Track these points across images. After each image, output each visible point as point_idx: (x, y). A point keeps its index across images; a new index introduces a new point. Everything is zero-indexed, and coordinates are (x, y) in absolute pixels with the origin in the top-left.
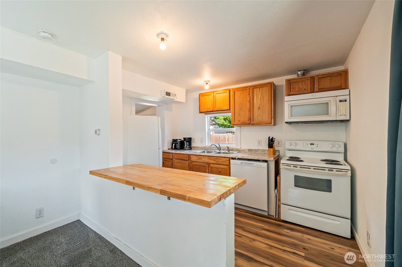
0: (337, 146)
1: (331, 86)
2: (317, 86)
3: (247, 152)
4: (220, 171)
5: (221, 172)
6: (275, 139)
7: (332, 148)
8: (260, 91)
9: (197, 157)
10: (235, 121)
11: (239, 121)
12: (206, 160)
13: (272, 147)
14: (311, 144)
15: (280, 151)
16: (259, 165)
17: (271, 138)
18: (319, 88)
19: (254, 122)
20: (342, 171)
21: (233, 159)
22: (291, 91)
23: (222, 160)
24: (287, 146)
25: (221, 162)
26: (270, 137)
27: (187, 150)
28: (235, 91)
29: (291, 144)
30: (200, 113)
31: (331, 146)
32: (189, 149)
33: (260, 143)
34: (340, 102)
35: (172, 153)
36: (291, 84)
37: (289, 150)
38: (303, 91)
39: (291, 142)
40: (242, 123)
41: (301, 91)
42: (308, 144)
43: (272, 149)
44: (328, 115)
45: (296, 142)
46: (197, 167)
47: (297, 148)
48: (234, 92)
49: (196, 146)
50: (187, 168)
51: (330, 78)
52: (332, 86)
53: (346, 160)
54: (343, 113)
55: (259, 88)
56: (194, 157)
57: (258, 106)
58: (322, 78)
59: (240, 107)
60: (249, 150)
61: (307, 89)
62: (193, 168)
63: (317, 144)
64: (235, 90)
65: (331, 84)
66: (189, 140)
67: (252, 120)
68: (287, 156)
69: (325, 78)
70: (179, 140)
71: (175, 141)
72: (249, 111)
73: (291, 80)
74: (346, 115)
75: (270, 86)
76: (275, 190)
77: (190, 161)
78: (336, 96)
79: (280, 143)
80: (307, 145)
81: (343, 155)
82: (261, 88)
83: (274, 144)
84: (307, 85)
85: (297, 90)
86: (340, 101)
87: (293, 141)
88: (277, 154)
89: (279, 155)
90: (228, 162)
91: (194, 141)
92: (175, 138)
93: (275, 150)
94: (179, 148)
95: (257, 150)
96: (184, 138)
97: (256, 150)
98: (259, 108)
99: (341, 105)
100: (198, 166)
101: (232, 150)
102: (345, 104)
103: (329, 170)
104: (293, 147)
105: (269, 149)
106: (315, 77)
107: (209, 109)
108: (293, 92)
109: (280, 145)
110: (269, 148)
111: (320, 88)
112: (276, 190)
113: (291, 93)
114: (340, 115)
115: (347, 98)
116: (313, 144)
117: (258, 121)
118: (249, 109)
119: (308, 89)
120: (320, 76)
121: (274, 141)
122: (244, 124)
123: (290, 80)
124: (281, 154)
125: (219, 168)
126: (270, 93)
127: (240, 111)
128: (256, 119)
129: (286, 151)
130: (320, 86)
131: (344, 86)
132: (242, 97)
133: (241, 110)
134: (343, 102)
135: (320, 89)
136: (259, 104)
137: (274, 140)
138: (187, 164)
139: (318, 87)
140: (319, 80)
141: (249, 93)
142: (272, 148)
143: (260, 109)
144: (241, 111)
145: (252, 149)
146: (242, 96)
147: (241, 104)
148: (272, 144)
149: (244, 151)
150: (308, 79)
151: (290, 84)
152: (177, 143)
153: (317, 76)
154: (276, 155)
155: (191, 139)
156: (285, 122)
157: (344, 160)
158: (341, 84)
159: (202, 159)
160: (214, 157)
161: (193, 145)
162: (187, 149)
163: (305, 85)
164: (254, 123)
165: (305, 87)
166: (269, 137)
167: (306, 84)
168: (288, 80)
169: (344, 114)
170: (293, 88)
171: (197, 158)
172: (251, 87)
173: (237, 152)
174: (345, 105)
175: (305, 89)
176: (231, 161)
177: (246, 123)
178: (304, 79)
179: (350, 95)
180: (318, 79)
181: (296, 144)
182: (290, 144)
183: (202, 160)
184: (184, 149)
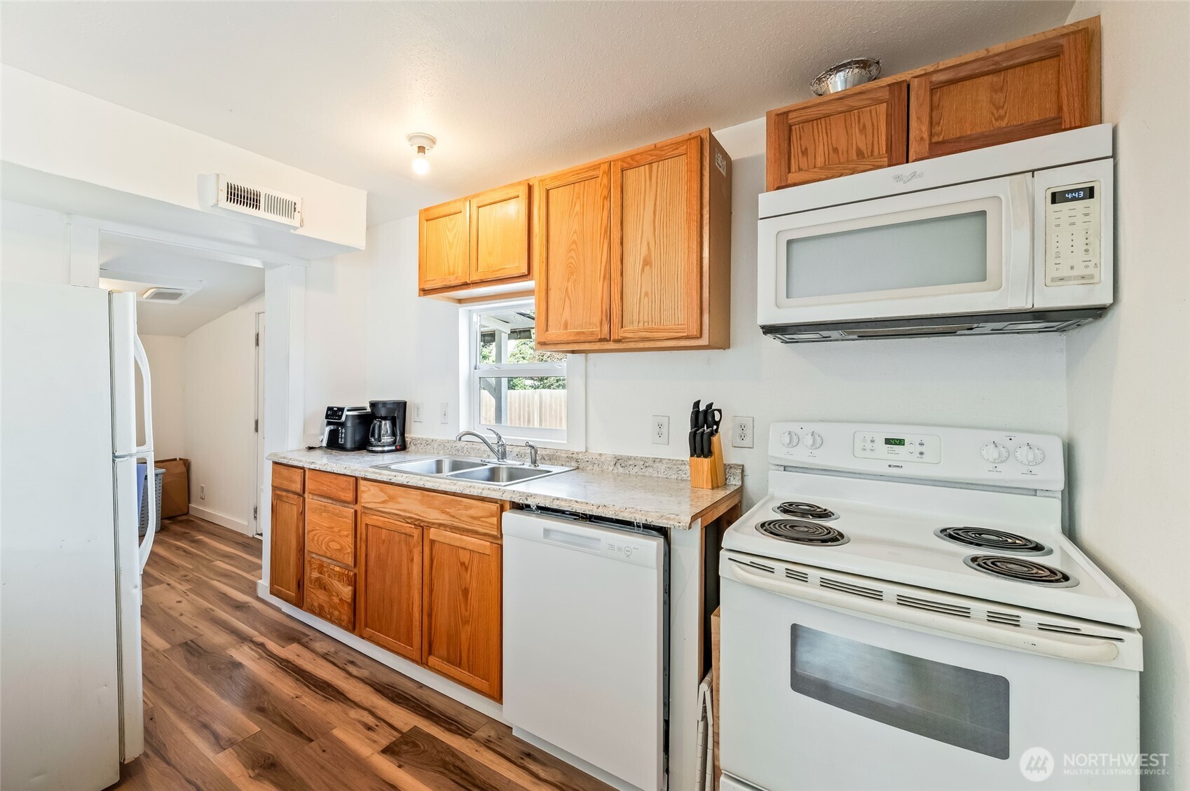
0: (1023, 454)
1: (997, 124)
2: (925, 128)
3: (611, 468)
4: (463, 564)
5: (466, 569)
6: (720, 411)
7: (1000, 467)
8: (650, 178)
9: (382, 490)
10: (550, 328)
11: (566, 327)
12: (412, 506)
13: (706, 450)
14: (888, 441)
15: (747, 472)
16: (620, 549)
17: (702, 407)
18: (935, 139)
19: (625, 332)
20: (1076, 632)
21: (519, 507)
22: (793, 169)
23: (472, 512)
24: (778, 450)
25: (469, 520)
26: (699, 401)
27: (383, 452)
28: (548, 187)
29: (793, 440)
30: (422, 293)
31: (992, 453)
32: (394, 448)
33: (664, 430)
34: (1054, 201)
35: (303, 468)
36: (790, 130)
37: (785, 468)
38: (848, 161)
39: (795, 427)
40: (578, 333)
41: (840, 163)
42: (873, 441)
43: (705, 463)
44: (985, 279)
45: (819, 428)
46: (383, 538)
47: (821, 460)
48: (548, 191)
49: (425, 437)
50: (347, 536)
51: (995, 79)
52: (1004, 124)
53: (1070, 531)
54: (1072, 268)
55: (647, 166)
56: (371, 488)
57: (644, 250)
58: (952, 87)
59: (571, 260)
60: (618, 461)
61: (872, 152)
62: (370, 538)
63: (921, 444)
64: (551, 185)
65: (1002, 112)
66: (397, 414)
67: (616, 319)
68: (773, 498)
69: (967, 83)
70: (348, 410)
71: (333, 414)
72: (604, 278)
73: (791, 111)
74: (1092, 277)
75: (694, 153)
76: (700, 682)
77: (357, 507)
78: (1033, 171)
79: (748, 431)
80: (869, 445)
81: (1056, 505)
82: (655, 165)
83: (715, 439)
84: (870, 131)
85: (820, 161)
86: (1056, 198)
87: (802, 424)
88: (735, 482)
89: (741, 490)
90: (494, 520)
91: (418, 415)
92: (336, 404)
93: (724, 462)
94: (349, 445)
95: (650, 463)
96: (373, 405)
97: (645, 460)
98: (647, 262)
99: (1058, 222)
100: (384, 531)
101: (552, 458)
102: (1086, 215)
103: (993, 618)
104: (800, 456)
105: (695, 458)
106: (915, 84)
107: (453, 274)
108: (800, 169)
109: (747, 442)
110: (692, 456)
111: (941, 139)
112: (704, 686)
113: (793, 174)
114: (1053, 280)
115: (1099, 175)
116: (900, 442)
117: (641, 324)
118: (605, 270)
119: (876, 153)
120: (940, 74)
121: (717, 423)
122: (582, 338)
123: (788, 112)
124: (751, 484)
125: (461, 548)
126: (696, 186)
127: (568, 281)
128: (636, 317)
129: (770, 472)
130: (937, 129)
131: (1077, 114)
132: (577, 214)
133: (572, 273)
134: (1074, 199)
135: (937, 143)
136: (648, 244)
137: (717, 418)
138: (346, 517)
139: (931, 135)
140: (936, 98)
141: (605, 192)
142: (706, 457)
143: (651, 266)
144: (575, 281)
145: (629, 458)
146: (578, 208)
147: (574, 246)
148: (705, 437)
149: (596, 466)
150: (879, 94)
151: (786, 133)
152: (343, 425)
153: (923, 78)
154: (732, 489)
155: (402, 406)
156: (763, 327)
157: (1064, 532)
158: (1060, 109)
159: (399, 503)
160: (445, 493)
161: (415, 431)
162: (380, 449)
163: (863, 130)
164: (626, 335)
165: (860, 141)
166: (697, 404)
167: (864, 126)
168: (778, 115)
169: (1080, 270)
170: (803, 152)
171: (383, 494)
172: (614, 161)
173: (567, 469)
174: (1087, 218)
175: (860, 153)
176: (509, 517)
177: (592, 333)
178: (857, 98)
179: (1114, 156)
180: (928, 93)
181: (818, 442)
182: (787, 440)
183: (398, 506)
184: (371, 448)
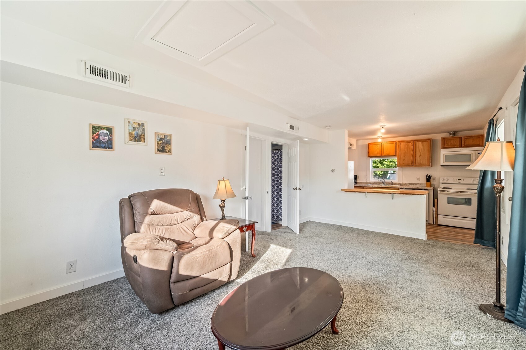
2: (464, 144)
6: (431, 176)
8: (421, 144)
10: (400, 164)
11: (404, 164)
14: (458, 179)
17: (428, 175)
22: (445, 145)
24: (441, 181)
30: (368, 157)
34: (478, 154)
37: (443, 184)
38: (453, 145)
39: (444, 178)
40: (406, 165)
43: (429, 183)
44: (471, 161)
45: (448, 178)
51: (473, 139)
55: (420, 142)
58: (467, 139)
59: (405, 154)
60: (410, 184)
61: (457, 145)
63: (463, 180)
64: (401, 142)
65: (473, 143)
67: (414, 163)
68: (441, 187)
69: (469, 139)
72: (412, 157)
75: (429, 141)
78: (476, 151)
79: (435, 179)
80: (456, 180)
82: (422, 142)
84: (456, 143)
85: (449, 145)
87: (446, 178)
88: (433, 186)
89: (435, 186)
93: (432, 183)
95: (417, 184)
97: (415, 184)
98: (420, 155)
101: (395, 184)
104: (445, 182)
105: (427, 183)
106: (462, 137)
107: (378, 154)
111: (466, 144)
112: (434, 208)
113: (445, 147)
116: (460, 179)
117: (419, 164)
120: (466, 137)
121: (431, 178)
122: (408, 166)
123: (444, 137)
124: (437, 186)
126: (429, 146)
127: (404, 157)
129: (440, 184)
136: (421, 153)
140: (465, 140)
141: (412, 145)
144: (406, 157)
145: (412, 183)
146: (406, 146)
147: (406, 152)
148: (429, 180)
149: (405, 185)
150: (457, 138)
151: (444, 141)
153: (464, 137)
155: (356, 176)
156: (440, 165)
161: (358, 181)
164: (416, 165)
166: (427, 175)
170: (447, 144)
172: (414, 141)
173: (399, 185)
175: (455, 145)
177: (410, 165)
178: (454, 138)
181: (448, 180)
182: (443, 180)
